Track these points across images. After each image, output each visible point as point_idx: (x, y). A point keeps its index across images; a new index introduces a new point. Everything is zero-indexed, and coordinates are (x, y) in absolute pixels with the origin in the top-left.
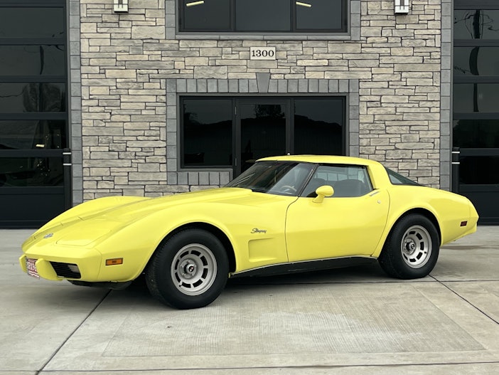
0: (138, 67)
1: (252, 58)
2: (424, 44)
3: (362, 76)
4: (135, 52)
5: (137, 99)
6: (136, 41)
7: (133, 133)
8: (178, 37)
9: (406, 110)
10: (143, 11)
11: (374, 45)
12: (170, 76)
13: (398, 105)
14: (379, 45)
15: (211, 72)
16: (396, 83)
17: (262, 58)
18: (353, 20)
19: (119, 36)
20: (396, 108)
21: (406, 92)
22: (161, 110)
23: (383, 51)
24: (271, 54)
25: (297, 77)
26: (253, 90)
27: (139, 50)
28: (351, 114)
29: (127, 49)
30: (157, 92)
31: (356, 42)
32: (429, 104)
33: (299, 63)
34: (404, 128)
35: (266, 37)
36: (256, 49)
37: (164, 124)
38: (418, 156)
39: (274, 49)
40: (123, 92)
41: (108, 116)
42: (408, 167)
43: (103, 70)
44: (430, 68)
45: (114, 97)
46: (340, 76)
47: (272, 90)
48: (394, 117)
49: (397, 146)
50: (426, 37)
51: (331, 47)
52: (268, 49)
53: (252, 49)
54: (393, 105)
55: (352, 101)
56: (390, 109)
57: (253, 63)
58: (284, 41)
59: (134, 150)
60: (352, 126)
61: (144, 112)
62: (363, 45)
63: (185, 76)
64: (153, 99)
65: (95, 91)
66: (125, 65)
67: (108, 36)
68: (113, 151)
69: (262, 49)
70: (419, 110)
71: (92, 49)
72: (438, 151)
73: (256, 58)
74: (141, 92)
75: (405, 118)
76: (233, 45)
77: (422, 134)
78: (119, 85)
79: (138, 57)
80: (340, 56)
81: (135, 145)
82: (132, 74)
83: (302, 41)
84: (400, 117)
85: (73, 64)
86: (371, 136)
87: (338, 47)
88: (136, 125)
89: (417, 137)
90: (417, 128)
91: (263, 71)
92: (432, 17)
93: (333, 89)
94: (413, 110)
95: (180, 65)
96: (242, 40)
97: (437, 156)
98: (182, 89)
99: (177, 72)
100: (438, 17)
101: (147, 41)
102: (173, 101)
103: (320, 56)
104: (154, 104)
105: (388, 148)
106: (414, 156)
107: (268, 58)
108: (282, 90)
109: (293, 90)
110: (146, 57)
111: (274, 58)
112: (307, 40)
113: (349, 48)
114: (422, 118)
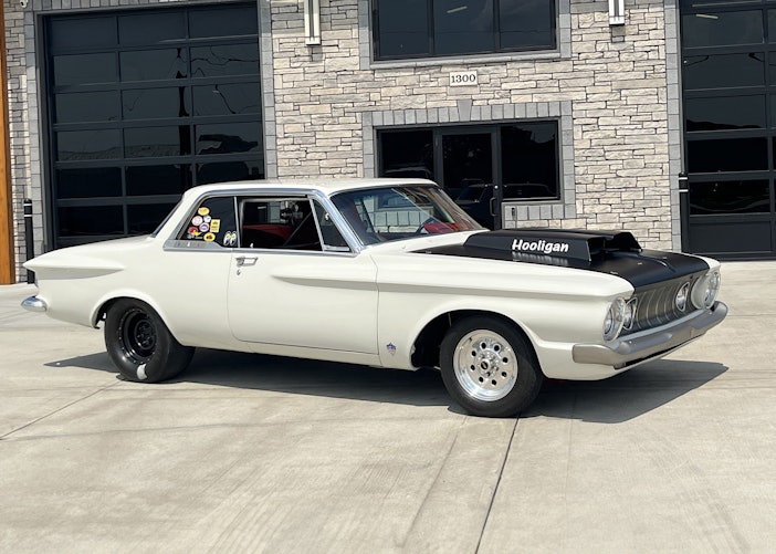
0: (332, 101)
1: (452, 84)
2: (646, 57)
3: (575, 96)
4: (329, 85)
5: (332, 135)
6: (330, 74)
7: (330, 171)
8: (373, 66)
9: (628, 133)
10: (336, 42)
11: (588, 61)
12: (366, 109)
13: (618, 128)
14: (593, 62)
15: (408, 101)
16: (614, 103)
17: (462, 83)
18: (563, 35)
19: (312, 70)
20: (616, 130)
21: (626, 112)
22: (356, 146)
23: (598, 67)
24: (472, 79)
25: (502, 101)
26: (454, 119)
27: (334, 83)
28: (565, 139)
29: (320, 83)
30: (353, 127)
31: (566, 59)
32: (654, 125)
33: (504, 86)
34: (626, 153)
35: (466, 61)
36: (455, 74)
37: (361, 160)
38: (645, 184)
39: (475, 73)
40: (318, 128)
41: (303, 154)
42: (633, 197)
43: (297, 109)
44: (654, 84)
45: (309, 134)
46: (549, 98)
47: (475, 117)
48: (614, 141)
49: (619, 173)
50: (648, 49)
51: (539, 67)
52: (469, 74)
53: (451, 74)
54: (613, 128)
55: (564, 125)
56: (608, 133)
57: (453, 90)
58: (486, 64)
60: (566, 153)
61: (339, 149)
62: (575, 62)
63: (381, 108)
64: (349, 134)
65: (289, 128)
66: (320, 100)
67: (301, 70)
69: (462, 74)
70: (643, 132)
71: (285, 85)
72: (667, 177)
73: (456, 84)
74: (336, 127)
75: (626, 141)
76: (431, 71)
77: (648, 159)
78: (313, 122)
79: (332, 91)
80: (550, 76)
82: (326, 109)
83: (505, 63)
84: (621, 141)
85: (267, 101)
86: (588, 163)
87: (547, 67)
88: (332, 162)
89: (642, 163)
90: (642, 152)
91: (465, 97)
92: (654, 26)
93: (543, 113)
94: (636, 132)
95: (375, 96)
96: (441, 66)
97: (667, 183)
98: (378, 122)
99: (373, 103)
100: (660, 25)
101: (341, 73)
102: (370, 135)
103: (527, 78)
104: (350, 140)
105: (608, 176)
106: (639, 184)
107: (469, 83)
108: (486, 117)
109: (498, 116)
110: (341, 91)
111: (475, 83)
112: (511, 61)
113: (559, 66)
114: (646, 140)
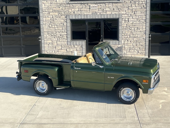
0: (58, 12)
1: (91, 8)
2: (142, 3)
3: (123, 13)
4: (57, 7)
5: (59, 21)
6: (58, 4)
7: (58, 31)
8: (70, 2)
9: (136, 23)
11: (127, 3)
12: (67, 14)
13: (134, 21)
15: (79, 12)
16: (133, 15)
17: (94, 8)
19: (53, 3)
20: (133, 22)
21: (136, 17)
22: (65, 24)
23: (129, 5)
24: (96, 7)
25: (104, 13)
26: (91, 18)
27: (59, 7)
28: (120, 24)
29: (55, 6)
30: (64, 19)
31: (121, 3)
32: (143, 21)
33: (105, 9)
34: (135, 28)
35: (95, 2)
36: (92, 6)
37: (66, 28)
39: (97, 5)
40: (55, 19)
41: (51, 26)
42: (136, 39)
43: (49, 13)
44: (143, 10)
45: (52, 20)
46: (117, 13)
47: (97, 18)
48: (132, 25)
49: (133, 33)
51: (114, 4)
52: (95, 6)
53: (91, 6)
54: (132, 21)
55: (120, 20)
56: (131, 23)
57: (91, 10)
58: (100, 3)
59: (58, 35)
60: (120, 28)
61: (61, 25)
62: (123, 4)
63: (72, 14)
65: (47, 19)
66: (55, 11)
67: (50, 3)
68: (53, 36)
70: (140, 23)
71: (45, 7)
72: (145, 35)
73: (92, 8)
74: (59, 19)
75: (136, 25)
76: (85, 4)
77: (141, 30)
78: (53, 17)
79: (58, 9)
80: (117, 7)
81: (58, 34)
82: (57, 14)
83: (105, 3)
84: (134, 25)
85: (40, 11)
86: (125, 30)
87: (116, 4)
88: (59, 28)
89: (139, 31)
90: (139, 28)
91: (94, 12)
93: (114, 17)
94: (138, 23)
95: (70, 11)
96: (88, 3)
97: (145, 36)
98: (71, 18)
99: (70, 13)
101: (61, 4)
102: (69, 21)
103: (111, 7)
104: (63, 22)
105: (130, 34)
106: (138, 36)
107: (95, 8)
108: (100, 17)
109: (103, 17)
110: (61, 9)
111: (97, 8)
112: (107, 3)
113: (119, 5)
114: (140, 25)
